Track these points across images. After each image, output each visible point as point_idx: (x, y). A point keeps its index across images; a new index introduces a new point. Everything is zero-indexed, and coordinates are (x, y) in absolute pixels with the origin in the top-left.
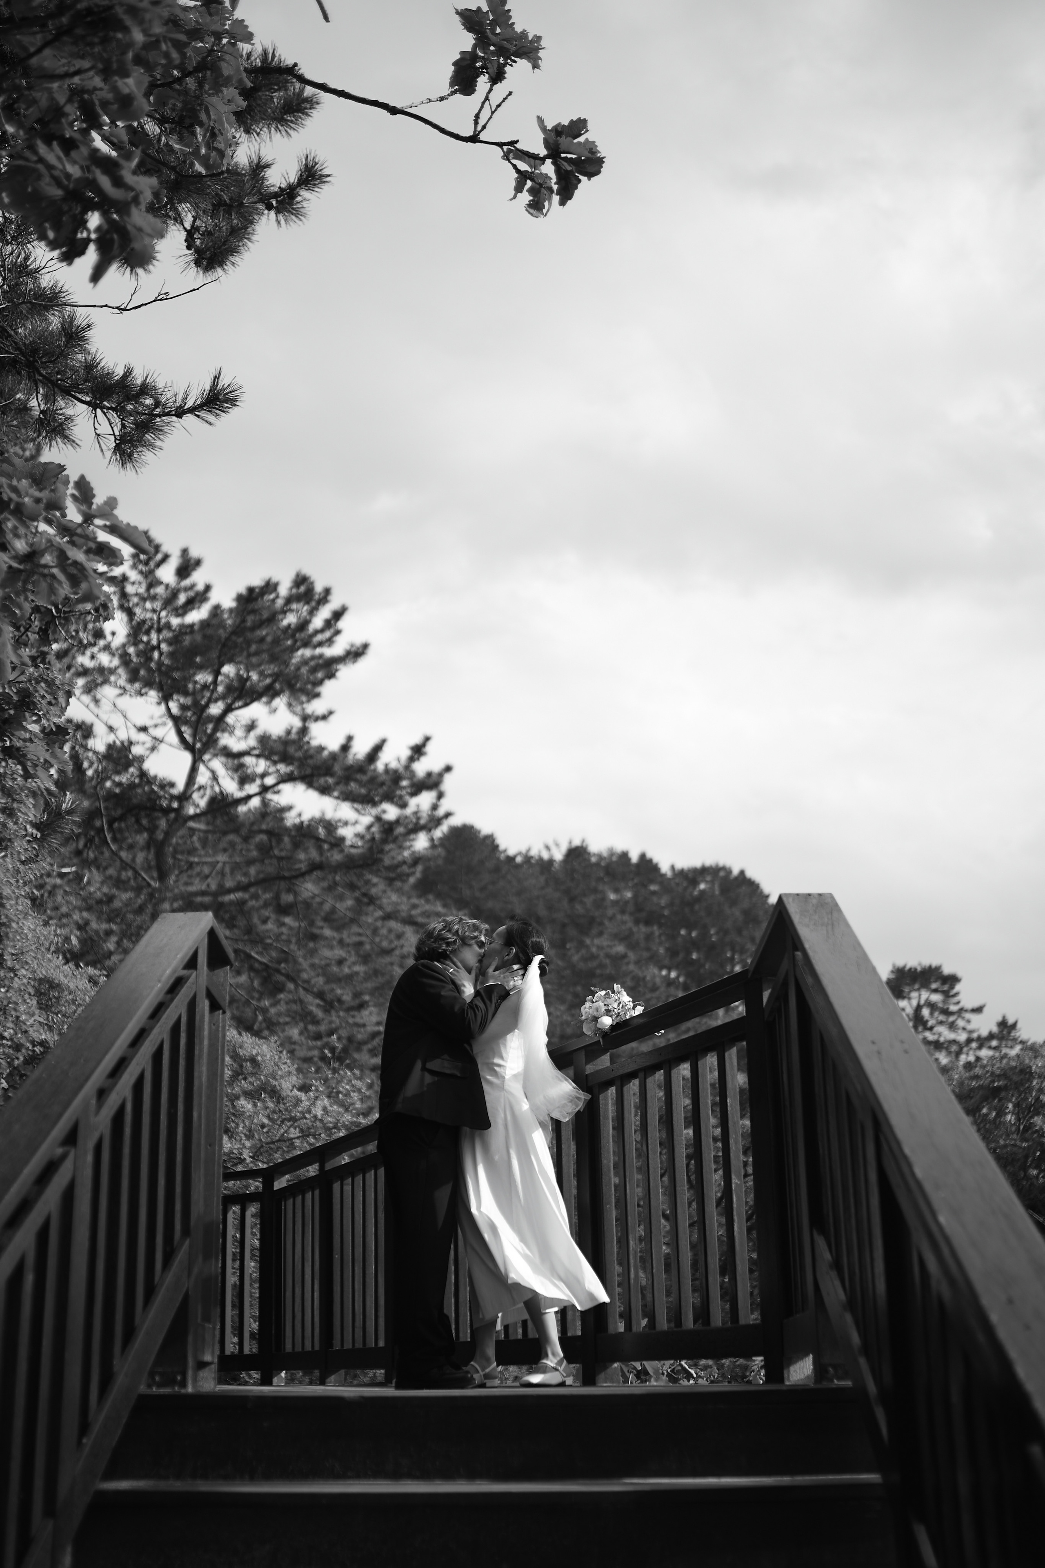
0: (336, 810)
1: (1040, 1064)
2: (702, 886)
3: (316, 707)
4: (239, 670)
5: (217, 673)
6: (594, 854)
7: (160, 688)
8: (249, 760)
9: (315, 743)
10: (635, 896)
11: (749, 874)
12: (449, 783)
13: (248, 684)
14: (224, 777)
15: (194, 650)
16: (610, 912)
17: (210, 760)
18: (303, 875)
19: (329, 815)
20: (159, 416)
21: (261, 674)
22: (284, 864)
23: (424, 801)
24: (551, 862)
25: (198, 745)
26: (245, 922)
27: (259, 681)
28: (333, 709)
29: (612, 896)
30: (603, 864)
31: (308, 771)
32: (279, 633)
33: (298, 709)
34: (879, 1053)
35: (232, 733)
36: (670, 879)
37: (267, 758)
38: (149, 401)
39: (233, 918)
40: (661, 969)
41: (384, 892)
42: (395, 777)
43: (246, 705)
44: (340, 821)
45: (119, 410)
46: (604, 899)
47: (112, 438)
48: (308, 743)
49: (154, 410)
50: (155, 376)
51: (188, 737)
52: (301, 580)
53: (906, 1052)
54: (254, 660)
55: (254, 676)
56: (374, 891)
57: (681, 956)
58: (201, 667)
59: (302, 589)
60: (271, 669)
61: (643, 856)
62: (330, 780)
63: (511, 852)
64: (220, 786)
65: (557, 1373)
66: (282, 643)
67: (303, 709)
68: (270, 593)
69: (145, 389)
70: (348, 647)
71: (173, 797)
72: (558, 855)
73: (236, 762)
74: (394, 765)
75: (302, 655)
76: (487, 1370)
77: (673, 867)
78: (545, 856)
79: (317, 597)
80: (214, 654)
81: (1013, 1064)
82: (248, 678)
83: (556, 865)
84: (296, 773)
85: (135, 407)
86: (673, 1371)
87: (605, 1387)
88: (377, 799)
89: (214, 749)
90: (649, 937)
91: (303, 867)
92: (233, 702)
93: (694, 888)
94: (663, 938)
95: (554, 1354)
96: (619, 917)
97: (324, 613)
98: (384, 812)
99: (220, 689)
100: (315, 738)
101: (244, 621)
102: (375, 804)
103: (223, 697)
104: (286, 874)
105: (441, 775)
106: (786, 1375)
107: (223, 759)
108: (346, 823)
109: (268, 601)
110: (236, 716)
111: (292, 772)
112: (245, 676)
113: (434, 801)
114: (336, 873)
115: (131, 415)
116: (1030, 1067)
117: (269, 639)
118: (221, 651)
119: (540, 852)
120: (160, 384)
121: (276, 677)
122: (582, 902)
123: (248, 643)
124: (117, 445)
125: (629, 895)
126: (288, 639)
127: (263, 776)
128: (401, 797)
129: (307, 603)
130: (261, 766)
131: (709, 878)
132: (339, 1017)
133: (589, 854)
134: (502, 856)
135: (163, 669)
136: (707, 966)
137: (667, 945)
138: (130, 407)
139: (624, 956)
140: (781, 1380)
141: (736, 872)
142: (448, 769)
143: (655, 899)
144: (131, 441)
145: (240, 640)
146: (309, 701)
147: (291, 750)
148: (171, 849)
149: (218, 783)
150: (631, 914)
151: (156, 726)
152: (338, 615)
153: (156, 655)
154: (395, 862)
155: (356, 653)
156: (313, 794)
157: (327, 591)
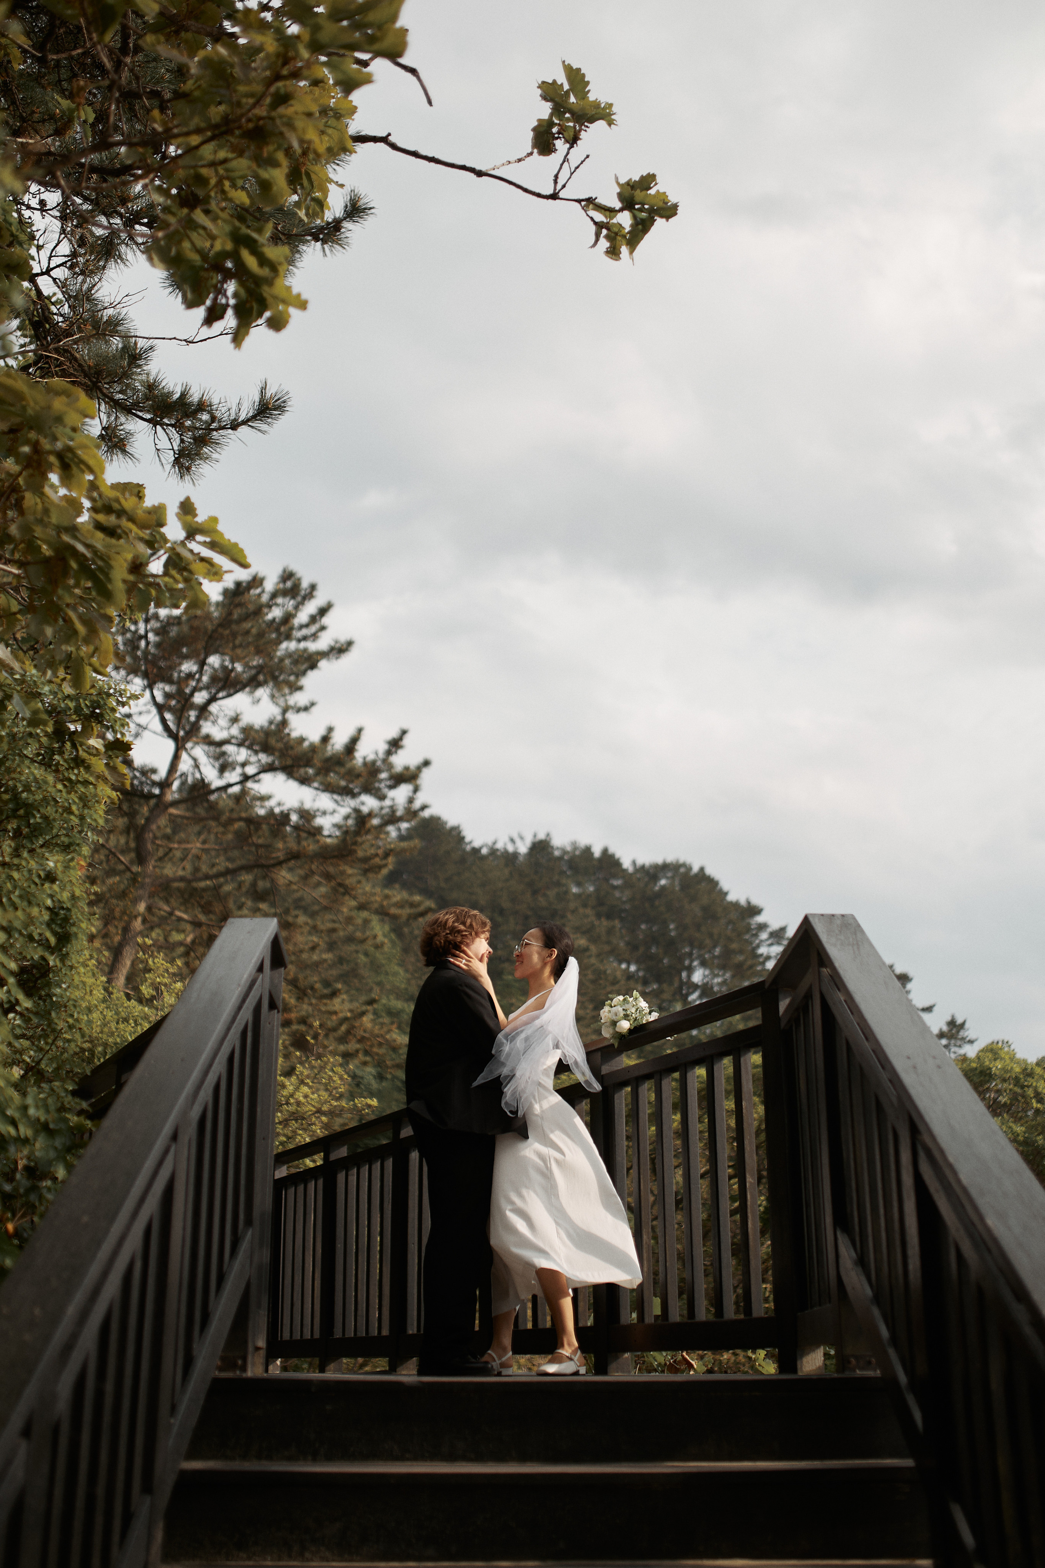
0: (314, 800)
1: (999, 1067)
2: (663, 882)
3: (299, 699)
4: (223, 661)
5: (202, 664)
6: (558, 848)
7: (145, 675)
8: (230, 749)
9: (295, 734)
10: (597, 890)
11: (709, 871)
12: (426, 776)
13: (233, 675)
14: (205, 765)
15: (180, 641)
16: (572, 905)
17: (192, 748)
18: (280, 863)
19: (307, 805)
20: (216, 430)
21: (246, 666)
22: (261, 851)
23: (400, 795)
24: (515, 855)
25: (182, 733)
26: (221, 908)
27: (244, 672)
28: (315, 700)
29: (575, 890)
30: (566, 857)
31: (289, 762)
32: (264, 625)
33: (281, 701)
34: (915, 1067)
35: (214, 722)
36: (631, 874)
37: (249, 747)
38: (205, 417)
39: (209, 903)
40: (620, 962)
41: (359, 882)
42: (372, 769)
43: (229, 695)
44: (318, 810)
45: (178, 426)
46: (567, 892)
47: (172, 452)
48: (289, 734)
49: (210, 425)
50: (210, 393)
51: (171, 724)
52: (287, 575)
53: (939, 1067)
54: (239, 651)
55: (239, 667)
56: (348, 882)
57: (642, 949)
58: (186, 657)
59: (289, 584)
60: (256, 661)
61: (605, 851)
62: (311, 771)
63: (476, 844)
64: (201, 773)
65: (572, 1363)
66: (267, 635)
67: (286, 701)
68: (257, 588)
69: (202, 406)
70: (333, 644)
71: (154, 784)
72: (523, 849)
73: (218, 750)
74: (371, 757)
75: (287, 649)
76: (504, 1359)
77: (634, 863)
78: (511, 849)
79: (303, 593)
80: (200, 645)
81: (974, 1065)
82: (233, 669)
83: (521, 859)
84: (277, 763)
85: (193, 423)
86: (675, 1362)
87: (615, 1376)
88: (356, 790)
89: (197, 737)
90: (610, 931)
91: (281, 855)
92: (218, 692)
93: (655, 884)
94: (624, 931)
95: (570, 1345)
96: (581, 910)
97: (310, 608)
98: (363, 803)
99: (205, 679)
100: (295, 729)
101: (230, 614)
102: (354, 796)
103: (207, 687)
104: (263, 862)
105: (419, 769)
106: (799, 1366)
107: (206, 748)
108: (324, 813)
109: (255, 595)
110: (220, 706)
111: (273, 762)
112: (230, 667)
113: (411, 794)
114: (312, 862)
115: (189, 431)
116: (990, 1069)
117: (254, 631)
118: (207, 642)
119: (505, 844)
120: (215, 401)
121: (260, 669)
122: (545, 895)
123: (234, 635)
124: (176, 459)
125: (591, 889)
126: (272, 632)
127: (243, 765)
128: (379, 789)
129: (293, 597)
130: (243, 754)
131: (669, 874)
132: (311, 1004)
133: (552, 847)
134: (468, 848)
135: (150, 657)
136: (665, 961)
137: (626, 939)
138: (188, 423)
139: (587, 949)
140: (795, 1370)
141: (695, 869)
142: (426, 763)
143: (617, 894)
144: (189, 455)
145: (227, 632)
146: (291, 693)
147: (272, 741)
148: (151, 835)
149: (200, 771)
150: (593, 908)
151: (140, 713)
152: (323, 611)
153: (143, 643)
154: (368, 854)
155: (340, 649)
156: (293, 784)
157: (313, 587)
